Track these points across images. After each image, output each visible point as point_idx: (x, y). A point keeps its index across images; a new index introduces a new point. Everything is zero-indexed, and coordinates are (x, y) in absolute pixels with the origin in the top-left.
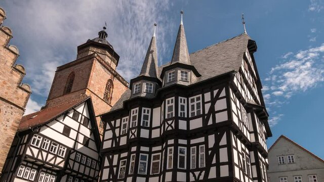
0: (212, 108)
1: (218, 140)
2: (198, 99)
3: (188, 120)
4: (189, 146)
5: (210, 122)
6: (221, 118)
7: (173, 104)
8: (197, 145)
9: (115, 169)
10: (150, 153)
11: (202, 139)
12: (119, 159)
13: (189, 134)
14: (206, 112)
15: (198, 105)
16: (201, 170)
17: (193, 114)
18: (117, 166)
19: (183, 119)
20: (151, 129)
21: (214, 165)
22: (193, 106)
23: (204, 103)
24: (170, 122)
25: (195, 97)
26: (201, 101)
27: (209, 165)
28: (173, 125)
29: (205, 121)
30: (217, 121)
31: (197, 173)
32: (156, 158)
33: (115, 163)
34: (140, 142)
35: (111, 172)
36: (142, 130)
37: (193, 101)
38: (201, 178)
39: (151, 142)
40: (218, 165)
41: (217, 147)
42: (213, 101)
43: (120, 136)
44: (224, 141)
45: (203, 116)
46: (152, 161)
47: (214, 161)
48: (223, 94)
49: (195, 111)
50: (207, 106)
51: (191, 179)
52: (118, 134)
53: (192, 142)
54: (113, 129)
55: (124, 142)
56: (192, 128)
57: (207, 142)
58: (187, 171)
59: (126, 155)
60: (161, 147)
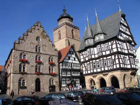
0: (112, 48)
1: (115, 57)
2: (107, 44)
4: (107, 59)
5: (112, 52)
6: (115, 50)
7: (100, 47)
8: (109, 59)
9: (86, 67)
11: (110, 57)
12: (87, 64)
13: (107, 56)
14: (110, 49)
15: (107, 46)
16: (112, 66)
17: (106, 49)
18: (87, 66)
19: (104, 51)
20: (95, 55)
21: (115, 64)
22: (106, 47)
23: (109, 46)
24: (100, 53)
25: (106, 44)
26: (108, 45)
27: (114, 64)
28: (101, 54)
29: (110, 52)
30: (114, 52)
31: (110, 67)
32: (98, 63)
33: (86, 65)
34: (92, 59)
35: (86, 68)
36: (92, 56)
37: (106, 45)
38: (112, 68)
39: (96, 59)
40: (116, 64)
41: (115, 59)
42: (112, 45)
43: (86, 57)
44: (117, 57)
45: (109, 50)
46: (97, 64)
47: (115, 63)
48: (114, 42)
49: (107, 48)
50: (110, 47)
51: (109, 69)
52: (85, 57)
53: (108, 58)
54: (83, 55)
55: (87, 59)
56: (107, 54)
57: (112, 58)
58: (108, 67)
59: (89, 63)
60: (99, 60)
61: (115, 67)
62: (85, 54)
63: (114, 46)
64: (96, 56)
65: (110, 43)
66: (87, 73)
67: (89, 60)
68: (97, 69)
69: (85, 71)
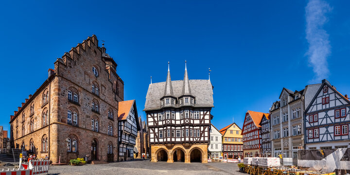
0: (203, 118)
1: (204, 129)
2: (198, 112)
3: (193, 120)
4: (193, 129)
5: (203, 122)
6: (207, 122)
7: (188, 113)
8: (197, 129)
9: (157, 134)
10: (175, 129)
11: (199, 128)
12: (158, 130)
13: (193, 125)
15: (198, 115)
16: (198, 138)
17: (196, 118)
20: (175, 120)
22: (195, 115)
23: (200, 115)
24: (187, 120)
25: (196, 111)
27: (201, 136)
28: (189, 121)
29: (201, 122)
30: (205, 123)
32: (178, 131)
34: (172, 125)
35: (155, 135)
36: (172, 121)
37: (195, 113)
38: (198, 140)
39: (175, 126)
40: (204, 137)
41: (204, 131)
42: (204, 115)
43: (158, 121)
44: (206, 130)
45: (200, 119)
46: (176, 133)
47: (203, 135)
50: (202, 117)
51: (195, 140)
52: (156, 120)
53: (195, 128)
54: (153, 117)
55: (160, 123)
56: (195, 123)
57: (200, 129)
58: (193, 138)
59: (162, 129)
60: (180, 128)
61: (202, 139)
62: (157, 117)
63: (207, 117)
64: (178, 123)
65: (202, 113)
66: (156, 141)
67: (163, 126)
68: (175, 138)
69: (154, 138)
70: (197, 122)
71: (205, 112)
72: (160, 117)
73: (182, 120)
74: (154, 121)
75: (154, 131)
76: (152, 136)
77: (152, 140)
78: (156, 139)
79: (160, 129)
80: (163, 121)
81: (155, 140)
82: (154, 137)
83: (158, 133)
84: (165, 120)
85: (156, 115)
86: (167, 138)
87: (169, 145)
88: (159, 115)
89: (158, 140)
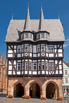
0: (57, 52)
3: (48, 53)
4: (48, 62)
5: (57, 56)
7: (44, 47)
8: (51, 62)
10: (32, 62)
13: (48, 59)
16: (53, 71)
20: (33, 53)
23: (54, 49)
27: (56, 70)
29: (55, 55)
34: (29, 58)
35: (13, 67)
36: (30, 54)
37: (50, 47)
39: (32, 59)
40: (59, 70)
41: (58, 65)
42: (58, 49)
43: (17, 53)
45: (54, 53)
46: (33, 65)
49: (51, 51)
51: (50, 73)
54: (13, 49)
55: (19, 56)
57: (54, 62)
58: (48, 71)
59: (20, 61)
60: (36, 61)
61: (57, 73)
62: (17, 49)
64: (35, 56)
65: (55, 46)
66: (14, 73)
68: (32, 71)
69: (12, 71)
70: (51, 55)
71: (58, 46)
72: (19, 49)
73: (38, 53)
74: (13, 53)
75: (13, 63)
76: (10, 68)
77: (10, 73)
78: (14, 72)
79: (18, 61)
80: (21, 53)
81: (12, 73)
82: (13, 69)
83: (16, 65)
84: (24, 53)
85: (15, 47)
86: (24, 71)
87: (26, 78)
88: (18, 48)
89: (16, 73)
